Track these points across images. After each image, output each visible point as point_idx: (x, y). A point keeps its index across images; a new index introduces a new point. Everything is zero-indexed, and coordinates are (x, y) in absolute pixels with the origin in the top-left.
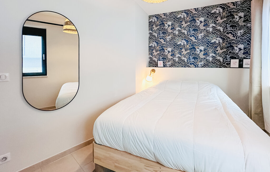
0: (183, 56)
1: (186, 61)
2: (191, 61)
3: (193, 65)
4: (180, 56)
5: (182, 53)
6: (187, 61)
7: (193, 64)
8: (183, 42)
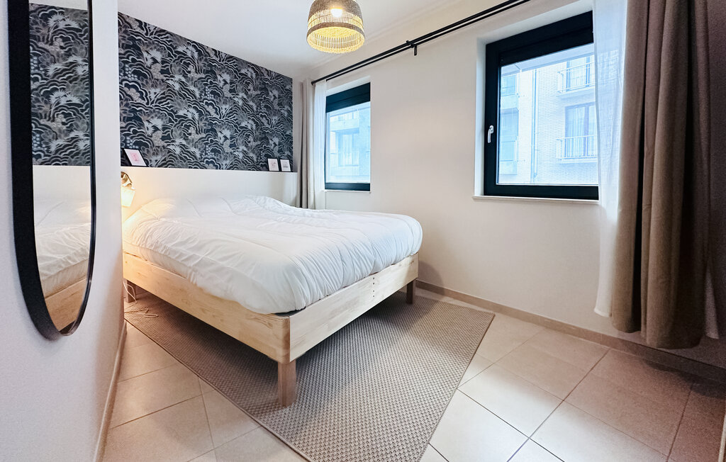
0: (191, 144)
1: (198, 156)
2: (209, 157)
3: (211, 165)
4: (184, 142)
5: (190, 137)
6: (201, 155)
7: (212, 162)
8: (191, 113)
